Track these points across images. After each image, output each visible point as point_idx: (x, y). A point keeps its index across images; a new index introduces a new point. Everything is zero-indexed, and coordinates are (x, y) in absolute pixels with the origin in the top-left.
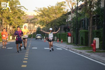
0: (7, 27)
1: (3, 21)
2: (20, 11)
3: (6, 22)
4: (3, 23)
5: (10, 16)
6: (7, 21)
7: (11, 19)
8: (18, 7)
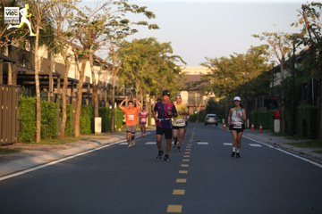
0: (145, 98)
1: (138, 86)
2: (171, 65)
3: (143, 88)
4: (137, 90)
5: (150, 76)
6: (145, 86)
7: (154, 82)
8: (169, 58)
